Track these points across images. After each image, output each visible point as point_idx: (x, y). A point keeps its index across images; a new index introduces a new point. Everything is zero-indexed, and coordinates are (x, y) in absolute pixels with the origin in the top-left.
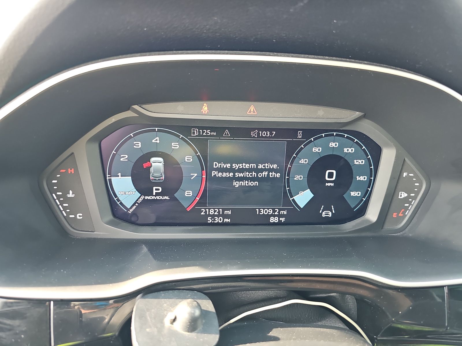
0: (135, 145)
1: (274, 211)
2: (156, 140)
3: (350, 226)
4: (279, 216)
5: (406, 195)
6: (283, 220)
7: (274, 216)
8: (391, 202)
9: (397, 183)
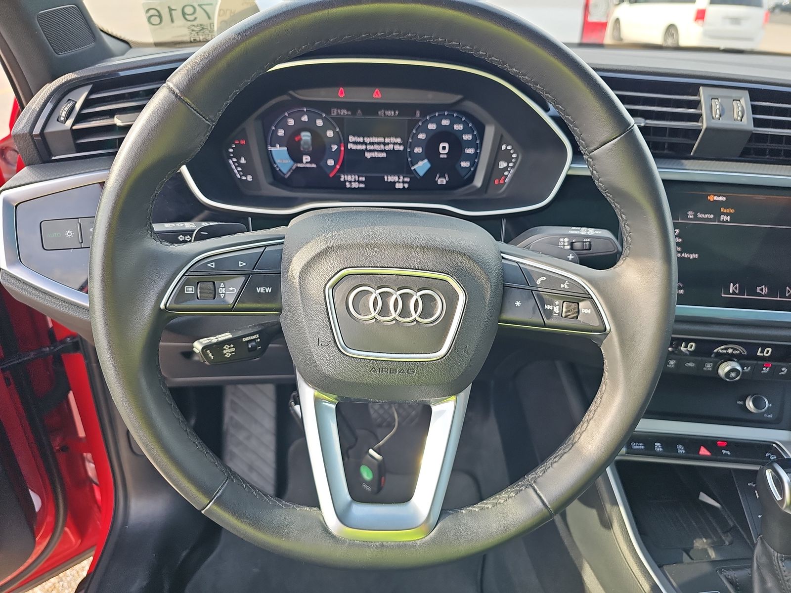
0: (289, 122)
1: (399, 178)
2: (305, 119)
3: (460, 191)
4: (404, 183)
5: (506, 165)
6: (406, 186)
8: (492, 171)
9: (497, 155)
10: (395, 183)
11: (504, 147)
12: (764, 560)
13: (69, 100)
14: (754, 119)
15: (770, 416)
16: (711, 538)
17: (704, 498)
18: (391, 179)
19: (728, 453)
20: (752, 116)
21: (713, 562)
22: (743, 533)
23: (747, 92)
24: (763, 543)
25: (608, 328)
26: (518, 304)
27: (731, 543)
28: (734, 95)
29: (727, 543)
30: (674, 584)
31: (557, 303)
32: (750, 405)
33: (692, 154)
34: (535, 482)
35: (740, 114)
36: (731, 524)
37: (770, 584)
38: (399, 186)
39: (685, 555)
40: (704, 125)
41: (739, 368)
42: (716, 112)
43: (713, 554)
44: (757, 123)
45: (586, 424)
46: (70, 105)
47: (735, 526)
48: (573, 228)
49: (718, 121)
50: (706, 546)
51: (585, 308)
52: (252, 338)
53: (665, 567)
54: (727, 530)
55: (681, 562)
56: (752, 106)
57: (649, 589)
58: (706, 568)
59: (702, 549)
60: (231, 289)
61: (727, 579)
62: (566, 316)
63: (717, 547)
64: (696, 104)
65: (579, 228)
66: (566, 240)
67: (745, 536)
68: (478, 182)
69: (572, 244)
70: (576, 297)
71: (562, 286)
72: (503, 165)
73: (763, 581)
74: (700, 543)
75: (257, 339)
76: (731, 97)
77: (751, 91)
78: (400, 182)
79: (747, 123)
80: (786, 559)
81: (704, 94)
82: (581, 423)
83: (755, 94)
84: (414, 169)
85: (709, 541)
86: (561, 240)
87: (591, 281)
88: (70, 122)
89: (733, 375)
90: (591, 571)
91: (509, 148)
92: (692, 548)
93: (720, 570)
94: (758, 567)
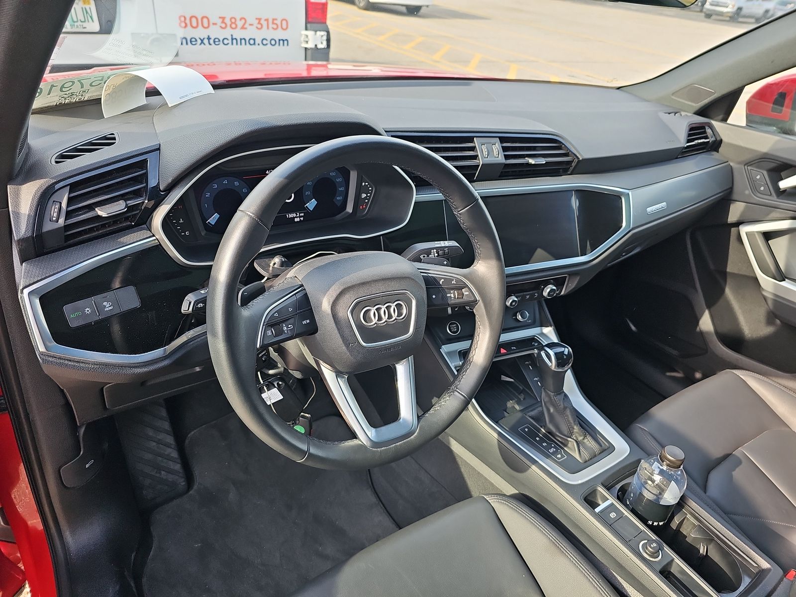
0: (213, 186)
1: (297, 215)
2: (226, 182)
3: (339, 217)
4: (300, 217)
5: (366, 195)
6: (302, 219)
7: (297, 217)
8: (358, 200)
9: (359, 190)
10: (294, 218)
11: (363, 184)
12: (547, 399)
13: (54, 201)
14: (505, 155)
15: (530, 321)
16: (514, 399)
17: (505, 378)
18: (291, 216)
19: (515, 348)
20: (503, 154)
21: (521, 411)
22: (528, 391)
23: (498, 139)
24: (545, 391)
25: (478, 300)
26: (434, 297)
27: (524, 399)
28: (492, 141)
29: (522, 399)
30: (507, 429)
31: (452, 292)
32: (519, 317)
33: (475, 179)
34: (457, 388)
35: (497, 153)
36: (522, 388)
37: (552, 410)
38: (297, 220)
39: (505, 413)
40: (480, 162)
41: (516, 299)
42: (485, 153)
43: (517, 407)
44: (507, 157)
45: (474, 352)
46: (57, 206)
47: (523, 389)
48: (436, 242)
49: (487, 159)
50: (513, 405)
51: (465, 292)
52: (263, 353)
53: (499, 422)
54: (520, 392)
55: (505, 417)
56: (502, 147)
57: (497, 435)
58: (519, 415)
59: (512, 407)
60: (290, 326)
61: (530, 417)
62: (458, 298)
63: (519, 403)
64: (473, 149)
65: (439, 242)
66: (435, 251)
67: (530, 393)
68: (350, 209)
69: (438, 253)
70: (460, 287)
71: (453, 282)
72: (364, 196)
73: (548, 410)
74: (510, 404)
75: (265, 353)
76: (490, 143)
77: (500, 138)
78: (296, 216)
79: (501, 159)
80: (557, 395)
81: (477, 142)
82: (471, 351)
83: (502, 140)
84: (306, 206)
85: (514, 401)
86: (432, 251)
87: (465, 276)
88: (61, 221)
89: (514, 304)
90: (455, 442)
91: (367, 184)
92: (507, 408)
93: (525, 414)
94: (545, 404)
